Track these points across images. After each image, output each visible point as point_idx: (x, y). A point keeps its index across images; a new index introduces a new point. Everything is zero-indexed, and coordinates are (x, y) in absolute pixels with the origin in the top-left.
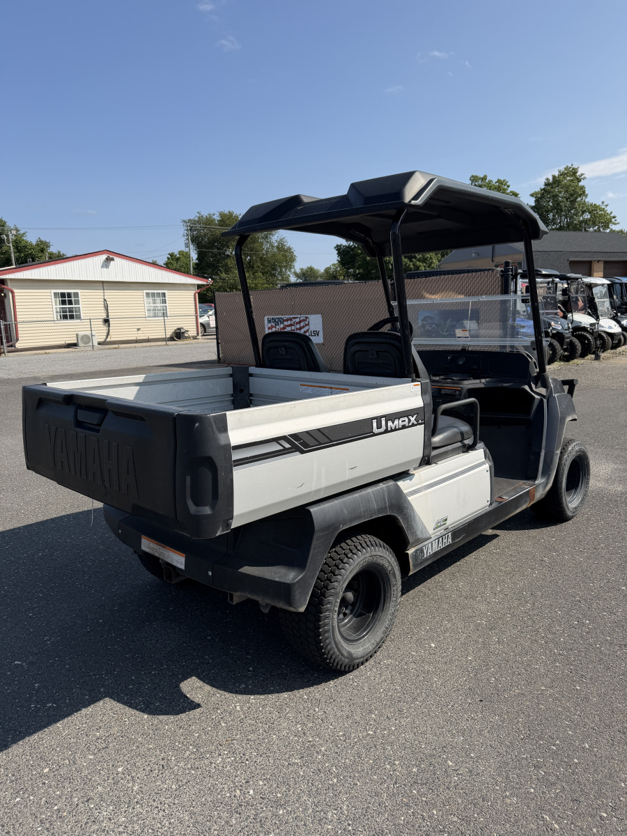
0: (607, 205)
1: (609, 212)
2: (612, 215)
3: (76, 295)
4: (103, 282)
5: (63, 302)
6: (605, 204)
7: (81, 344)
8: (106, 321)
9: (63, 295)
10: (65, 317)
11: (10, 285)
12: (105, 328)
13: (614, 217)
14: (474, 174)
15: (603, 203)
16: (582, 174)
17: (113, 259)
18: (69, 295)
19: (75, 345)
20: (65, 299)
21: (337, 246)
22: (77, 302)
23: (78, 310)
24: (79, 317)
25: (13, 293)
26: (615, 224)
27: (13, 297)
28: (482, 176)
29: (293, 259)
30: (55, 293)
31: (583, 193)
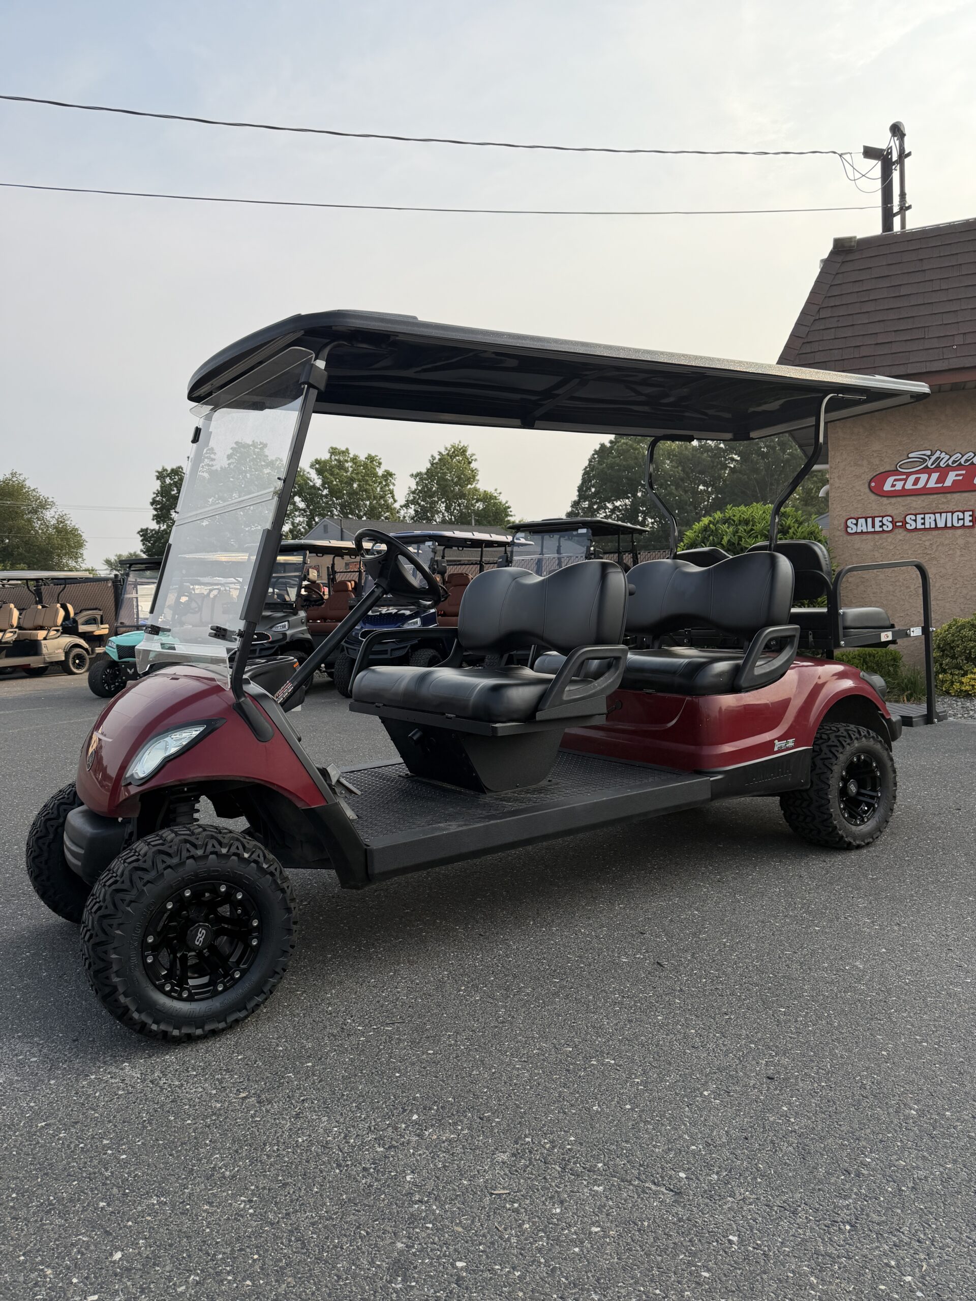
0: (500, 493)
1: (504, 502)
2: (507, 505)
6: (498, 492)
13: (509, 507)
14: (334, 446)
15: (496, 490)
16: (473, 455)
21: (142, 530)
26: (511, 516)
28: (343, 449)
29: (80, 544)
31: (472, 478)
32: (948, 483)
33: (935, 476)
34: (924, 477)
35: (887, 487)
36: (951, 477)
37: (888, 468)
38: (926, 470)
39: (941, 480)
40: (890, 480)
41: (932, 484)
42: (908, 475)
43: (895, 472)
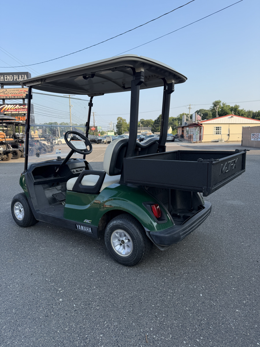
3: (221, 127)
4: (229, 124)
5: (217, 130)
7: (219, 141)
8: (229, 135)
9: (217, 128)
10: (216, 134)
11: (203, 125)
12: (227, 137)
17: (233, 117)
18: (219, 127)
19: (218, 142)
20: (218, 128)
22: (221, 129)
23: (221, 132)
24: (220, 134)
25: (203, 127)
27: (203, 128)
30: (215, 127)
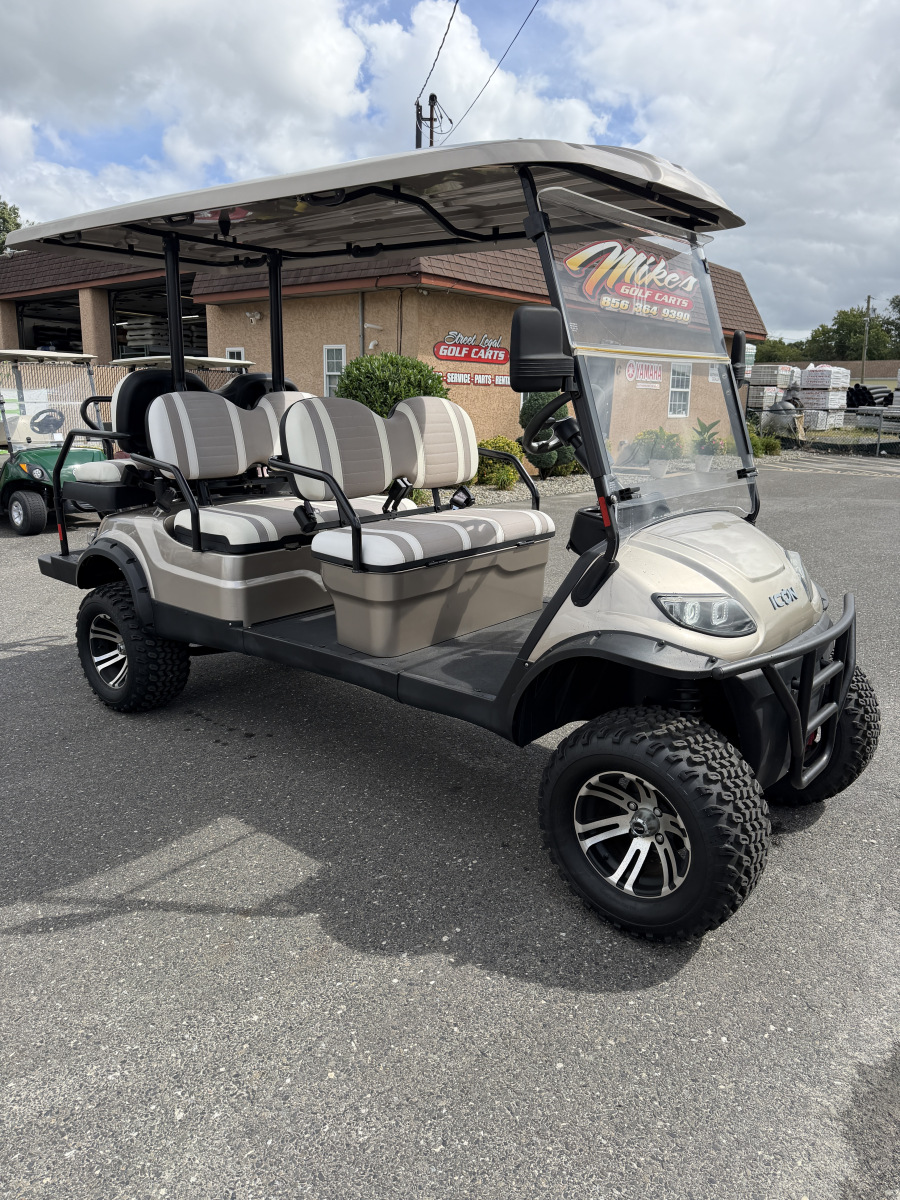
32: (463, 355)
33: (458, 349)
34: (454, 348)
35: (441, 353)
36: (464, 351)
37: (440, 339)
38: (455, 345)
39: (460, 352)
40: (443, 347)
41: (457, 355)
42: (449, 346)
43: (443, 343)
